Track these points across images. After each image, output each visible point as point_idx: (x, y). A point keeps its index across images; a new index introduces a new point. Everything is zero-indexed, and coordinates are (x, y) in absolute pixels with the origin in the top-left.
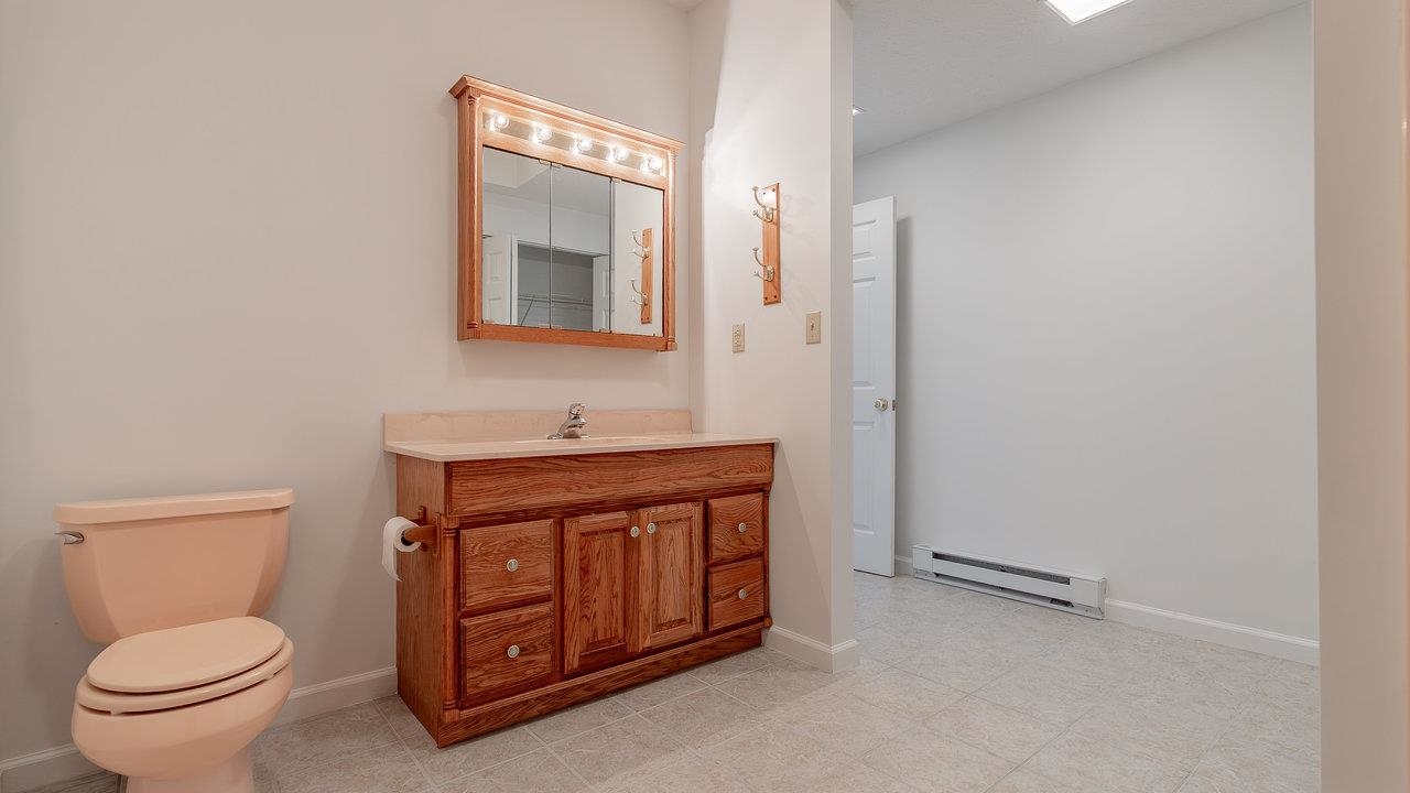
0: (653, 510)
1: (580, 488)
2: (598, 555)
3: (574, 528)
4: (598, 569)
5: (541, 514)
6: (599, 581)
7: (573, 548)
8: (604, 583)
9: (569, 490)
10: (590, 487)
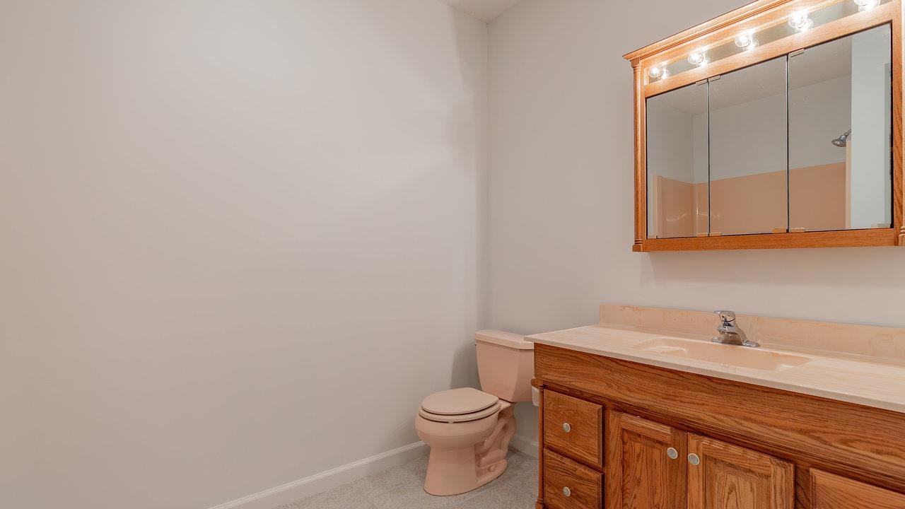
0: (706, 441)
1: (619, 388)
2: (639, 456)
3: (617, 422)
4: (639, 467)
5: (591, 398)
6: (639, 481)
7: (615, 437)
8: (644, 483)
9: (610, 386)
10: (629, 390)
